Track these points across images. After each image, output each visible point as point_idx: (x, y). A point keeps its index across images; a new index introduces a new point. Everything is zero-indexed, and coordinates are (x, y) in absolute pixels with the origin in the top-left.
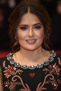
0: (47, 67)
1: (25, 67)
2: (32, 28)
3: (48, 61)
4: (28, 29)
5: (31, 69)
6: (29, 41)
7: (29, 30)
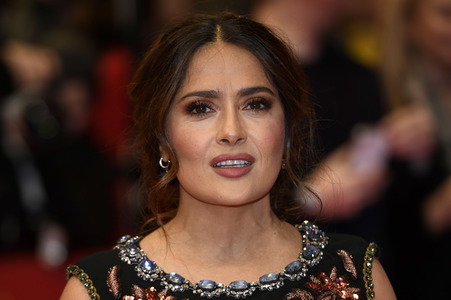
0: (302, 284)
1: (210, 291)
2: (237, 107)
3: (302, 264)
4: (219, 113)
5: (237, 295)
6: (224, 163)
7: (224, 115)
